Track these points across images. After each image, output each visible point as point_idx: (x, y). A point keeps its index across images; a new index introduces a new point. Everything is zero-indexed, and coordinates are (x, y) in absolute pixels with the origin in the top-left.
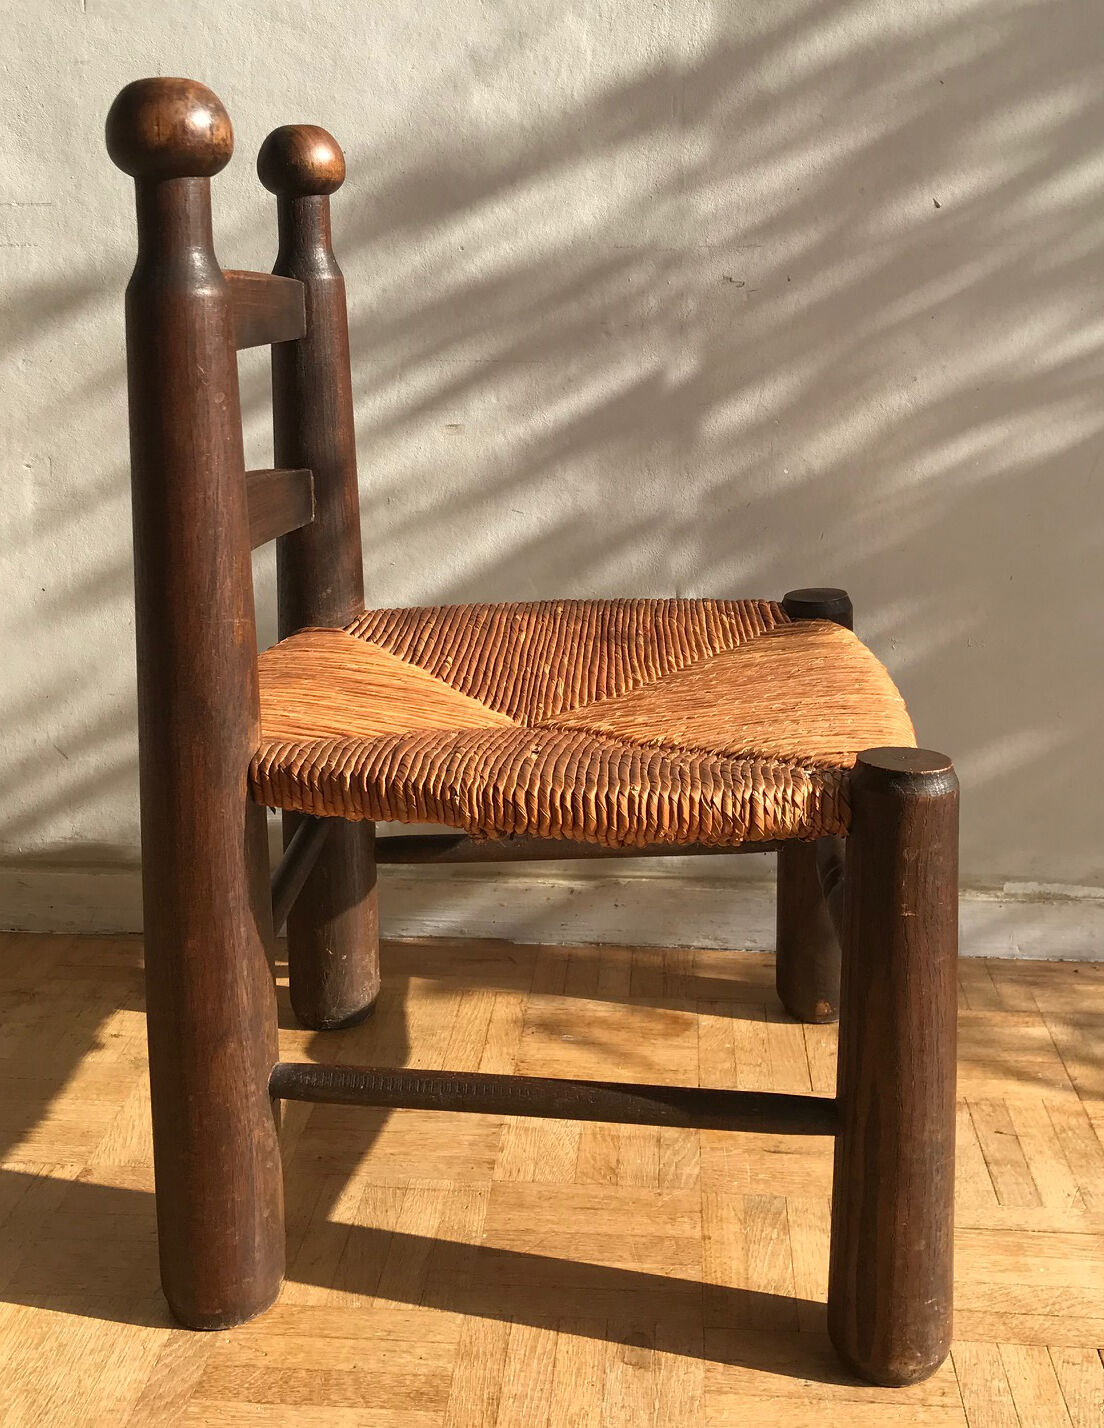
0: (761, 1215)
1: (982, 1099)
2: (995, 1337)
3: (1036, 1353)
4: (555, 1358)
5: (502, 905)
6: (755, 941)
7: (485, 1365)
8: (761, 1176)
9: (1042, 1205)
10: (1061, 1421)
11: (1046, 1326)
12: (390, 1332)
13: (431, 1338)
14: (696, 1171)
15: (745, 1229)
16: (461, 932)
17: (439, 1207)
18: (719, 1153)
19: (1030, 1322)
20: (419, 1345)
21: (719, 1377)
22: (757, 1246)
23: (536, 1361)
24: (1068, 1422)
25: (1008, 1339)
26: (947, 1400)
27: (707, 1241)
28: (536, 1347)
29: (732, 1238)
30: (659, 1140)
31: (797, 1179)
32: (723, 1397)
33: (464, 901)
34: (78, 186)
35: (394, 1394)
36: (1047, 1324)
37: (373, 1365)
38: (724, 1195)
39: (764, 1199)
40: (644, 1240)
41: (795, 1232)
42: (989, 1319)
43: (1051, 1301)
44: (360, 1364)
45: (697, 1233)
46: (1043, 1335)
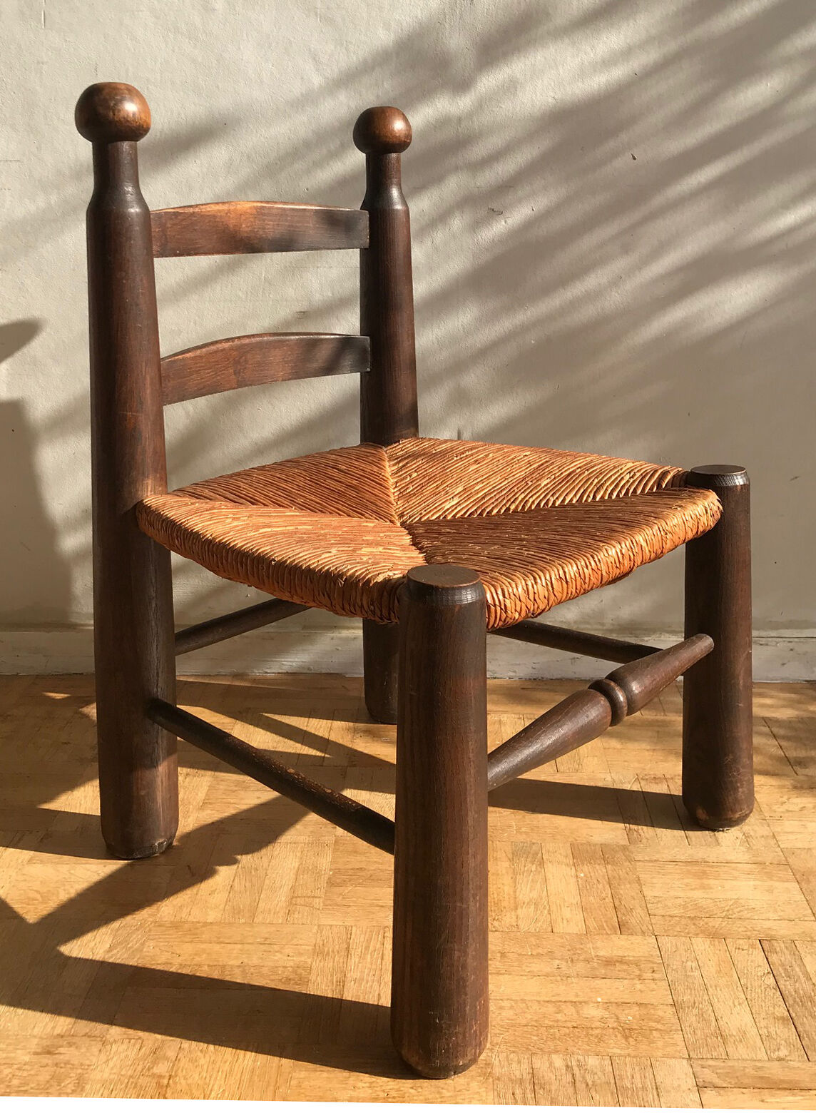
0: (524, 856)
1: (675, 776)
2: (688, 933)
3: (717, 943)
4: (382, 954)
5: (338, 650)
6: (515, 672)
7: (334, 960)
8: (523, 830)
9: (719, 844)
10: (735, 988)
11: (723, 925)
12: (267, 938)
13: (295, 942)
15: (513, 864)
16: (309, 669)
17: (298, 854)
19: (712, 923)
20: (287, 946)
21: (498, 963)
22: (521, 876)
23: (369, 956)
24: (740, 989)
25: (698, 934)
26: (656, 976)
28: (369, 947)
29: (504, 871)
32: (501, 977)
33: (310, 647)
34: (39, 148)
35: (270, 980)
36: (724, 924)
37: (255, 961)
38: (498, 842)
39: (526, 845)
41: (549, 866)
42: (684, 921)
43: (727, 908)
44: (246, 961)
46: (721, 931)
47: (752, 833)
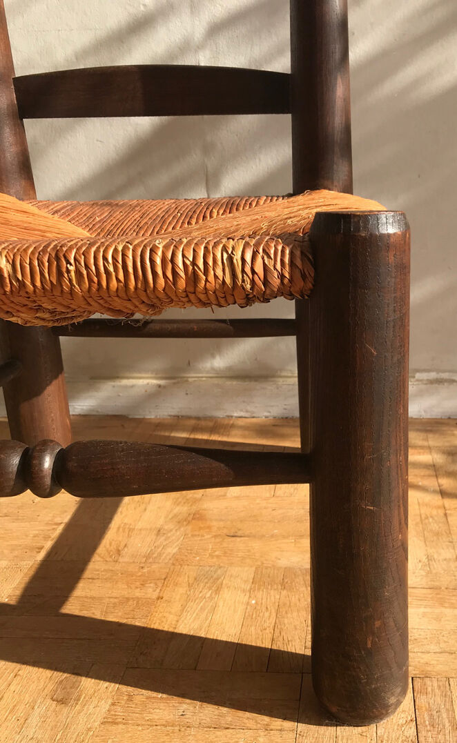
0: (206, 580)
5: (119, 395)
8: (217, 553)
14: (175, 551)
15: (190, 591)
18: (196, 538)
22: (192, 603)
27: (160, 600)
29: (177, 598)
30: (159, 531)
31: (240, 554)
38: (185, 567)
40: (116, 600)
45: (155, 595)
47: (435, 556)
